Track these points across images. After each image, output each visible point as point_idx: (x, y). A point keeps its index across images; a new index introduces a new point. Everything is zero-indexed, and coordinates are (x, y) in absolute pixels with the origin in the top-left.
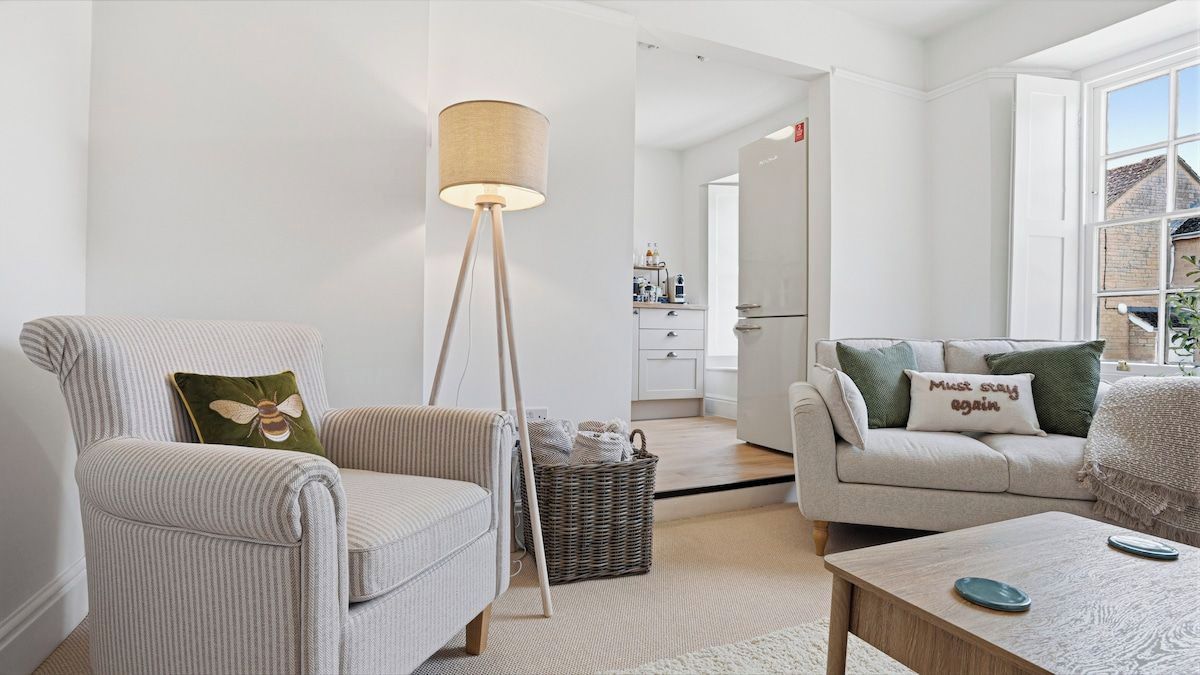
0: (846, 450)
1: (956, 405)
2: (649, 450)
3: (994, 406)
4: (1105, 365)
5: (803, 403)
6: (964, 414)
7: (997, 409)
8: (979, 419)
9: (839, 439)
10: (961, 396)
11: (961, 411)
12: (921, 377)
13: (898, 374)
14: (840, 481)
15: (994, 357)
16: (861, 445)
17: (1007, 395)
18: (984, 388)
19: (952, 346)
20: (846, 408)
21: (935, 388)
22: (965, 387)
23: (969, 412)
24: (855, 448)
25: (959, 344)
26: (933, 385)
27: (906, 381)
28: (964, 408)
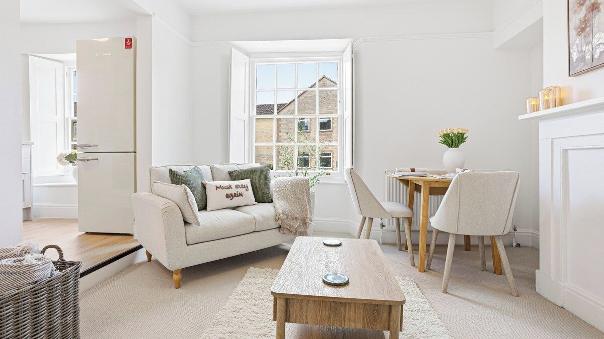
0: (190, 227)
1: (228, 196)
2: (67, 258)
3: (241, 195)
4: (272, 173)
5: (166, 206)
6: (231, 200)
7: (242, 196)
8: (236, 201)
9: (186, 223)
10: (229, 192)
11: (230, 198)
12: (211, 184)
13: (200, 184)
14: (188, 245)
15: (233, 172)
16: (198, 223)
17: (245, 189)
18: (237, 187)
19: (214, 168)
20: (190, 205)
21: (218, 189)
22: (229, 187)
23: (232, 199)
24: (193, 225)
25: (217, 166)
26: (217, 188)
27: (204, 186)
28: (230, 197)
